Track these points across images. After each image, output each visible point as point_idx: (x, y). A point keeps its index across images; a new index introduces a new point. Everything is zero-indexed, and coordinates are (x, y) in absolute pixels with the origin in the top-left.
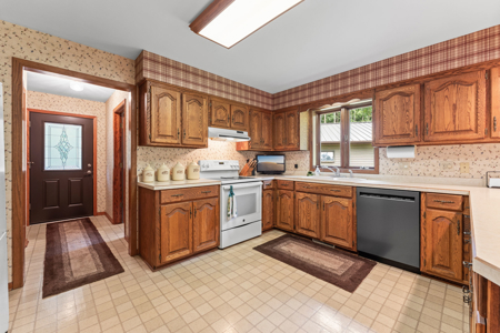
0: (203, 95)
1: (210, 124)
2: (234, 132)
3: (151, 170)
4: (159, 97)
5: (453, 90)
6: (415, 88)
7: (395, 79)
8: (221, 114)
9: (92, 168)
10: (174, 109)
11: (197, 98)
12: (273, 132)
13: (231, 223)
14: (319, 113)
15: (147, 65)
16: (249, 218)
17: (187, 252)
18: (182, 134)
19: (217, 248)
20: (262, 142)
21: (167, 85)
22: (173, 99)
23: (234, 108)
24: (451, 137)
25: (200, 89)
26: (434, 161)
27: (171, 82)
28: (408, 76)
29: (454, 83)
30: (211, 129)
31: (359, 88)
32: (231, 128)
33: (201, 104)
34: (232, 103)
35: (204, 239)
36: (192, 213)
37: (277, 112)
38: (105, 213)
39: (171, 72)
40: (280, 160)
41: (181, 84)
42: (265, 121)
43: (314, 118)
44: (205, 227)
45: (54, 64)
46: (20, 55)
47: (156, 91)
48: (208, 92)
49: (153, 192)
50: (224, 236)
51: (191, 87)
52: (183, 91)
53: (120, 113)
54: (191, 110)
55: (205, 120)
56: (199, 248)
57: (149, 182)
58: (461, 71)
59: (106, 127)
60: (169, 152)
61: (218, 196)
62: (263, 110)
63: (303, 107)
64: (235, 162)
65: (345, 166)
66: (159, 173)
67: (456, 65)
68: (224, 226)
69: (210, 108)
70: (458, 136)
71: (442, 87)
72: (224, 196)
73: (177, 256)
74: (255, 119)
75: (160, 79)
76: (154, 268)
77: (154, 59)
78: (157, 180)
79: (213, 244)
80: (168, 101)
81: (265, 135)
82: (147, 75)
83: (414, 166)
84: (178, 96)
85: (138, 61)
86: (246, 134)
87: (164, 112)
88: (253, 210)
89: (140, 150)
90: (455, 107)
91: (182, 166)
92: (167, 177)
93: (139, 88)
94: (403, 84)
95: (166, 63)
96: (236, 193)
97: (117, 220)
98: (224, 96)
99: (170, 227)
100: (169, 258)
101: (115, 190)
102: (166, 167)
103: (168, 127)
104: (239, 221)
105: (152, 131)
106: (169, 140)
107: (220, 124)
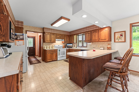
0: (54, 33)
1: (56, 38)
2: (61, 40)
3: (46, 47)
4: (47, 35)
5: (95, 33)
6: (90, 32)
7: (87, 31)
8: (58, 36)
9: (35, 47)
10: (49, 36)
11: (54, 34)
12: (70, 39)
13: (59, 56)
14: (78, 35)
15: (45, 29)
16: (63, 56)
17: (51, 60)
18: (51, 40)
19: (57, 60)
20: (67, 41)
21: (48, 32)
22: (49, 35)
23: (61, 35)
24: (94, 41)
25: (54, 32)
26: (95, 45)
27: (49, 32)
28: (89, 30)
29: (95, 32)
30: (56, 39)
31: (83, 32)
32: (60, 39)
33: (54, 35)
34: (60, 34)
35: (54, 58)
36: (52, 54)
37: (70, 35)
38: (37, 55)
39: (49, 30)
40: (71, 45)
41: (51, 32)
42: (68, 37)
43: (77, 36)
44: (54, 56)
45: (31, 30)
46: (27, 30)
47: (46, 33)
48: (56, 33)
49: (46, 50)
50: (58, 58)
51: (52, 32)
52: (51, 33)
53: (40, 36)
54: (52, 36)
55: (55, 38)
56: (53, 60)
57: (45, 48)
58: (96, 30)
59: (38, 38)
60: (49, 43)
61: (57, 51)
62: (67, 35)
63: (75, 35)
64: (62, 45)
65: (83, 46)
66: (47, 47)
67: (95, 29)
68: (58, 57)
69: (56, 35)
70: (95, 41)
71: (93, 32)
72: (58, 51)
73: (50, 61)
74: (65, 37)
75: (47, 31)
76: (46, 62)
77: (46, 28)
78: (47, 48)
79: (56, 59)
80: (48, 35)
81: (68, 40)
82: (45, 31)
83: (92, 46)
84: (50, 34)
85: (43, 28)
86: (63, 40)
87: (48, 37)
88: (64, 54)
89: (44, 43)
90: (95, 36)
91: (51, 46)
92: (48, 48)
93: (44, 33)
94: (89, 31)
95: (48, 29)
96: (60, 51)
97: (40, 56)
98: (59, 33)
99: (48, 56)
100: (48, 61)
101: (39, 51)
102: (48, 46)
103: (48, 40)
104: (61, 56)
105: (46, 40)
106: (49, 42)
107: (58, 38)
